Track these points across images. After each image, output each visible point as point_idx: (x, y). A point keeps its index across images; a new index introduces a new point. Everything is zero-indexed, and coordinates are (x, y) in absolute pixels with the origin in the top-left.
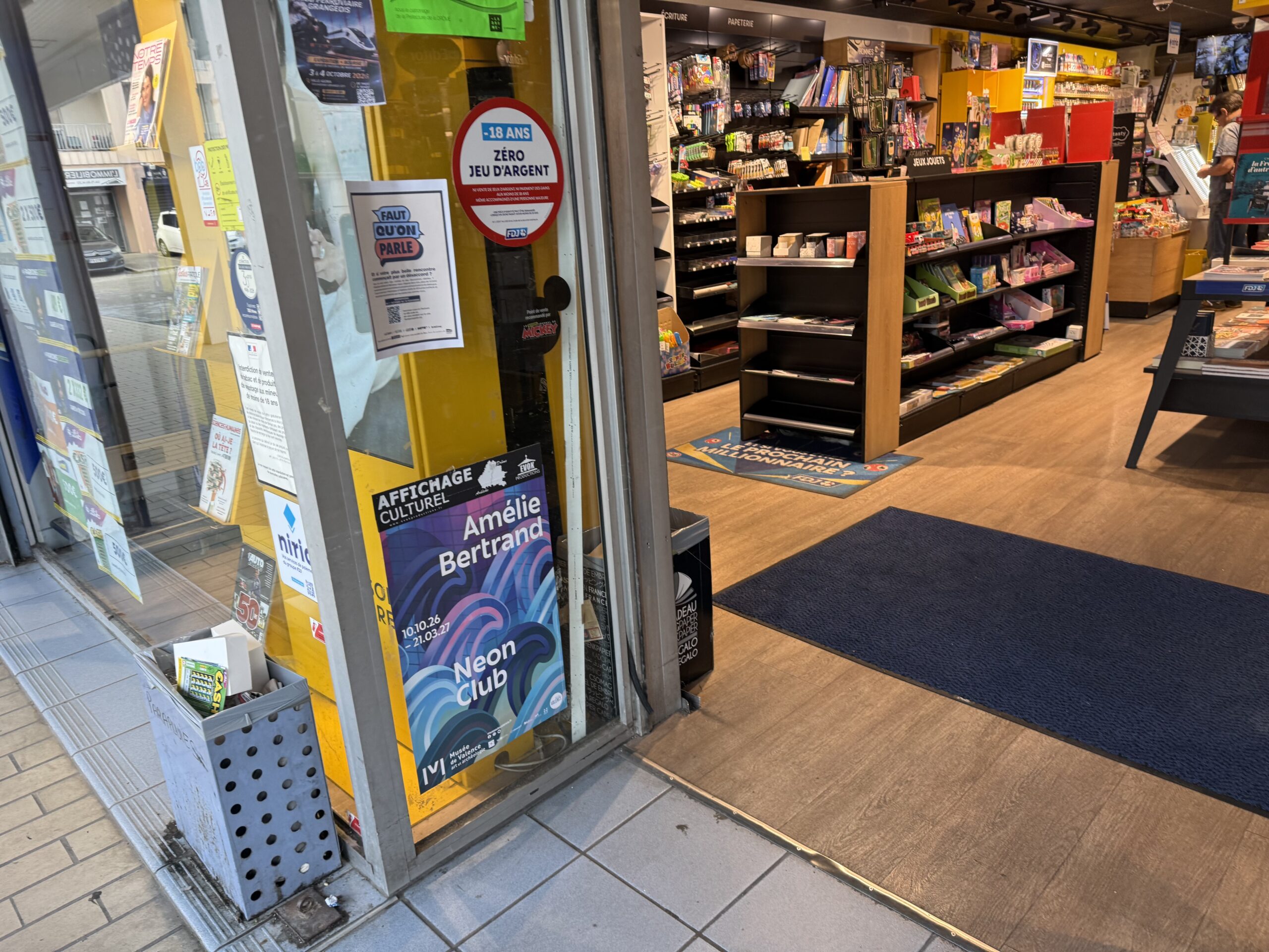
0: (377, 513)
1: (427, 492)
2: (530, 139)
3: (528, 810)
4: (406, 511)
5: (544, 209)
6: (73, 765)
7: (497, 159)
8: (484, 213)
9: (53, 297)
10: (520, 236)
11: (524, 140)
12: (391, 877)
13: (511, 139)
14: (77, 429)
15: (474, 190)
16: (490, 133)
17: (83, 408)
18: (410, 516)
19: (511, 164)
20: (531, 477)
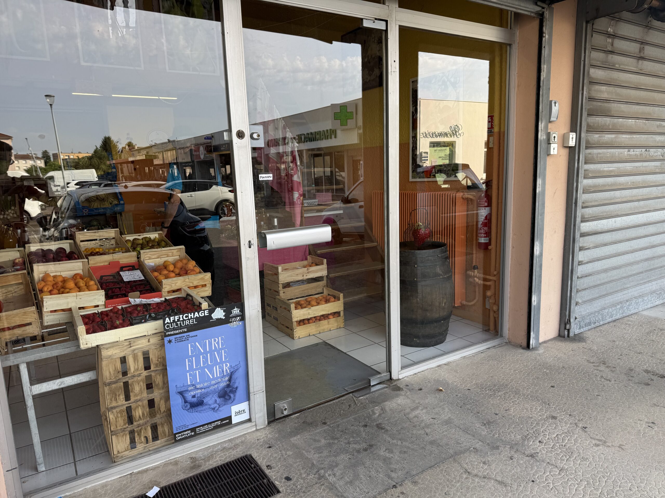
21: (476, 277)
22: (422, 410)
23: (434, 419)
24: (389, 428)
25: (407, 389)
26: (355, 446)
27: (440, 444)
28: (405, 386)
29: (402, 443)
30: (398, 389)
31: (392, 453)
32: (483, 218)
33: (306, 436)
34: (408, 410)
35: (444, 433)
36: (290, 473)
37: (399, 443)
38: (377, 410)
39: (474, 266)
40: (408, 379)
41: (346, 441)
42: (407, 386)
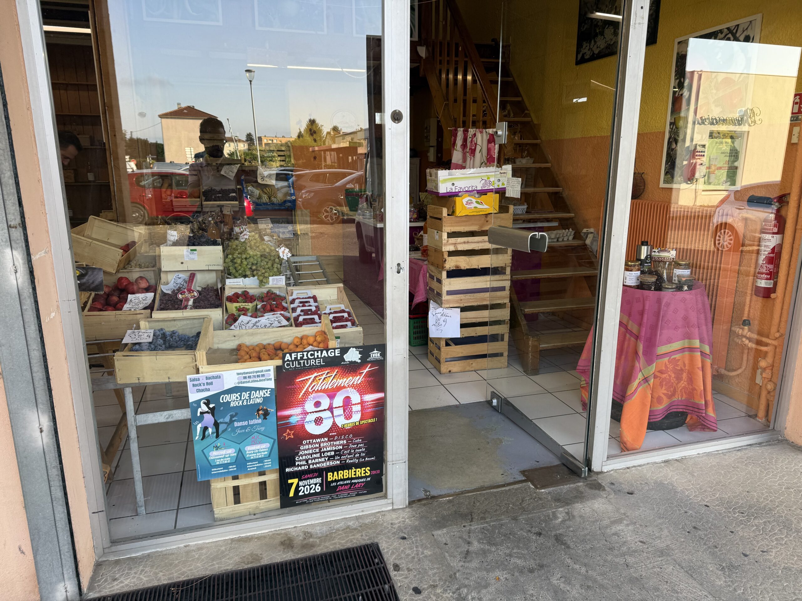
21: (745, 337)
22: (627, 525)
23: (644, 543)
24: (572, 545)
25: (612, 489)
26: (519, 562)
27: (645, 586)
28: (608, 484)
29: (587, 572)
30: (599, 487)
31: (569, 584)
32: (769, 250)
33: (454, 532)
34: (606, 522)
35: (655, 570)
36: (421, 582)
37: (583, 570)
38: (561, 513)
39: (744, 321)
40: (615, 474)
41: (508, 551)
42: (612, 484)
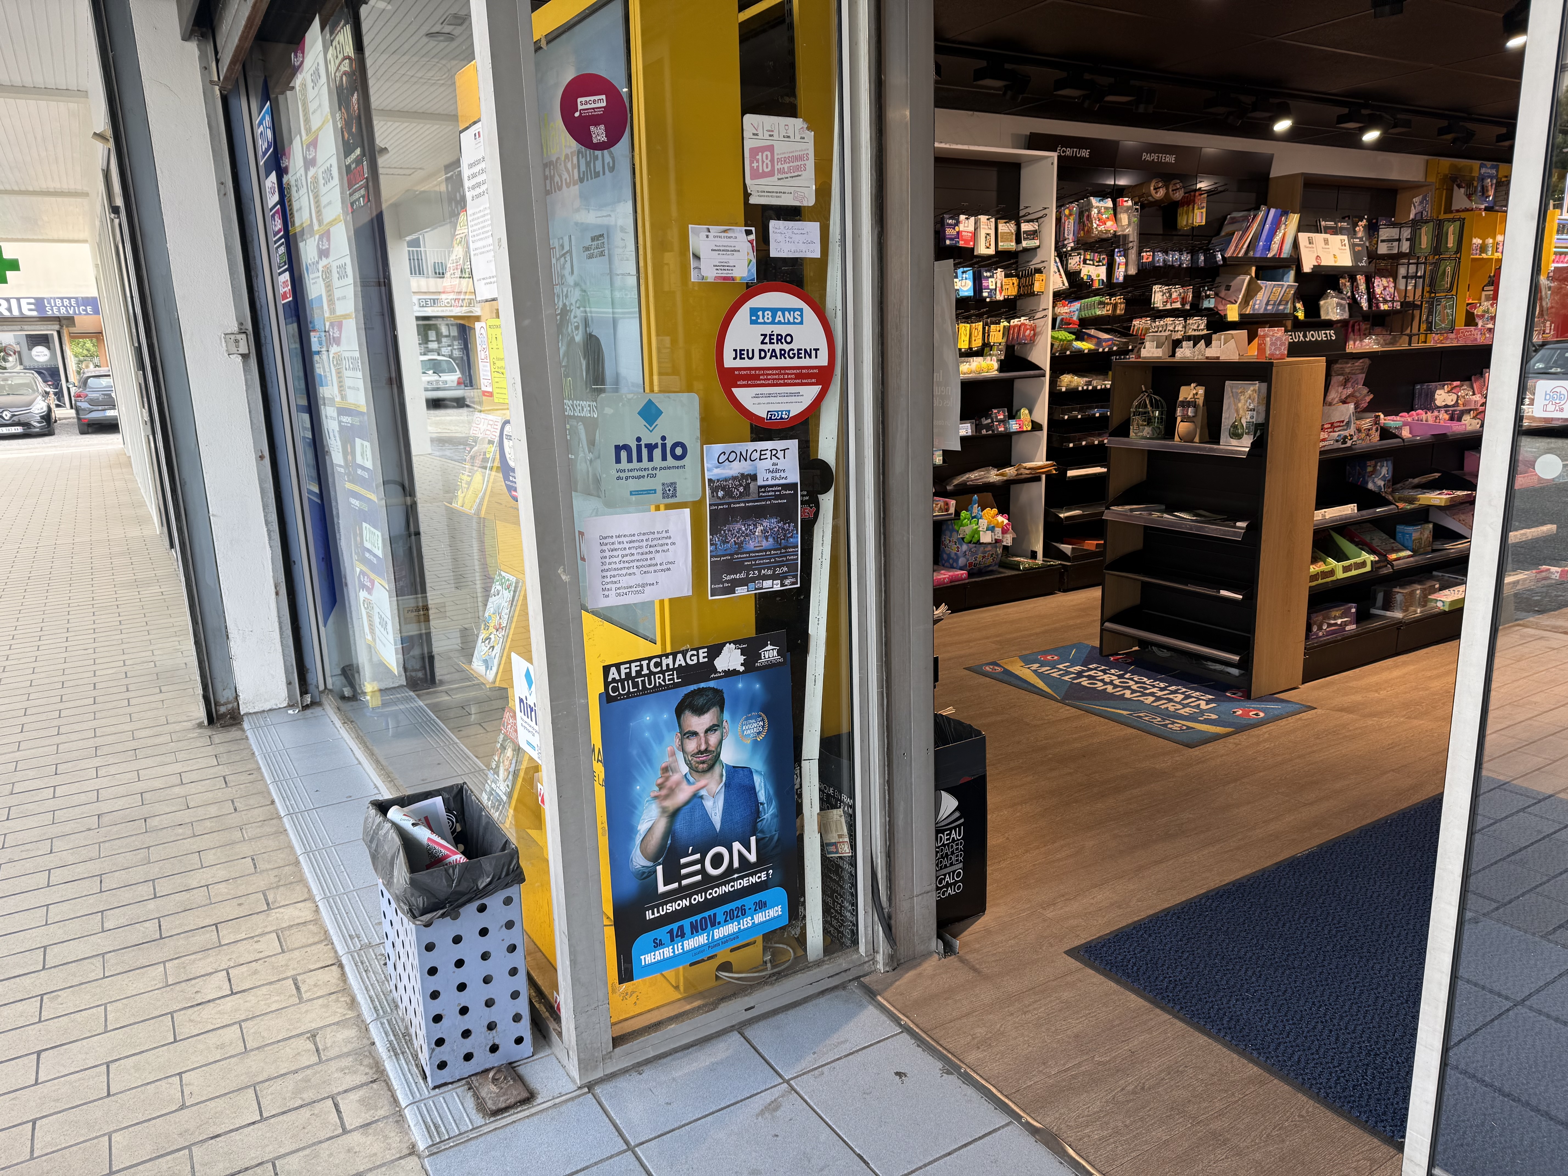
0: (607, 684)
1: (659, 669)
2: (801, 323)
3: (740, 1028)
4: (635, 685)
5: (810, 392)
6: (317, 910)
7: (762, 343)
8: (744, 395)
9: (362, 445)
10: (782, 418)
11: (794, 323)
12: (584, 1065)
13: (780, 323)
14: (368, 577)
15: (737, 373)
16: (758, 317)
17: (375, 556)
18: (639, 691)
19: (777, 347)
20: (771, 666)
